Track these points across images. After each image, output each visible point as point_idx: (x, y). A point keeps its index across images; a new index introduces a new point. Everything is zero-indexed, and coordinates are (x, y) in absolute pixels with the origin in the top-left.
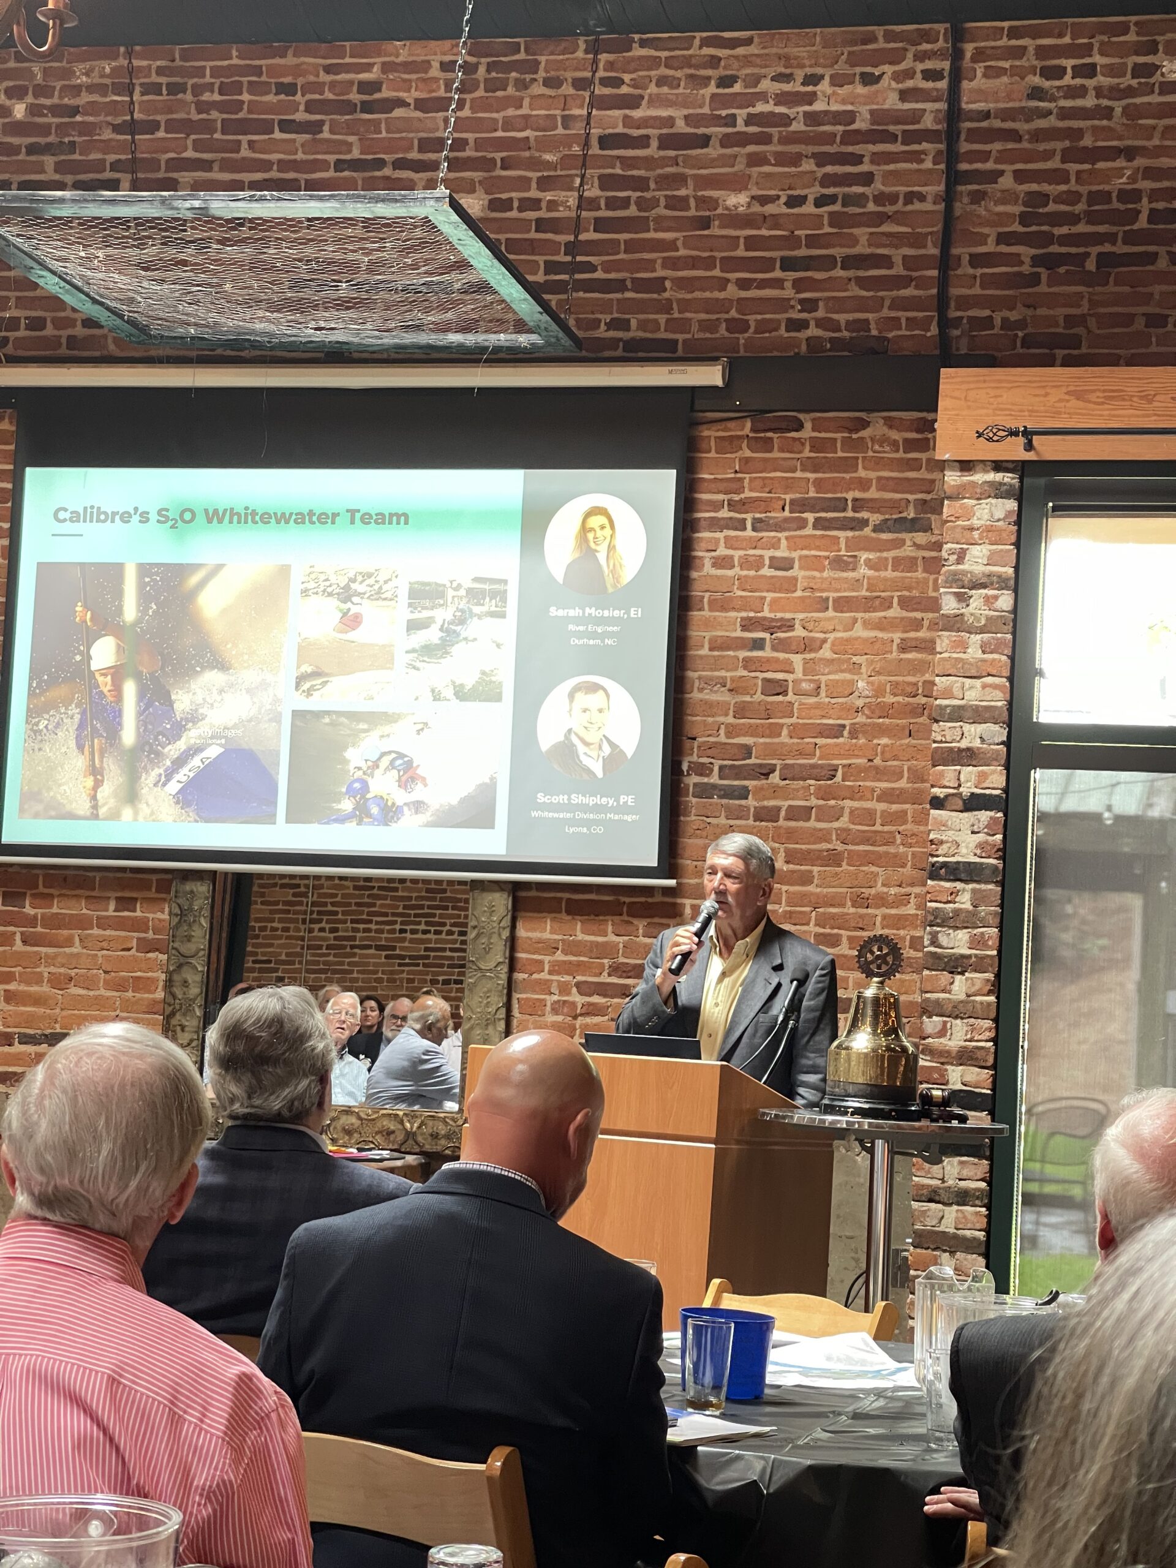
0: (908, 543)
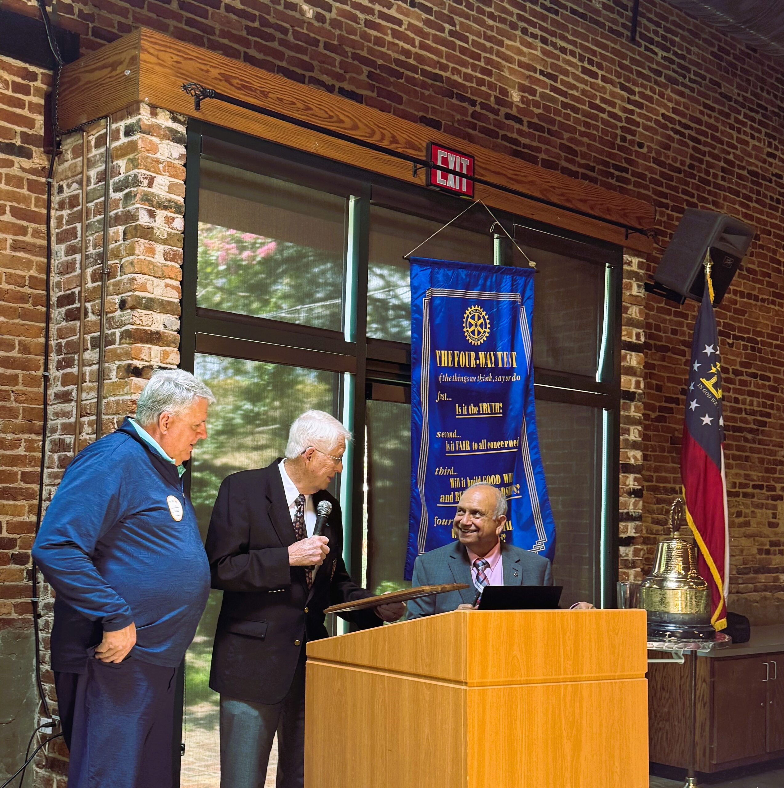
0: (16, 165)
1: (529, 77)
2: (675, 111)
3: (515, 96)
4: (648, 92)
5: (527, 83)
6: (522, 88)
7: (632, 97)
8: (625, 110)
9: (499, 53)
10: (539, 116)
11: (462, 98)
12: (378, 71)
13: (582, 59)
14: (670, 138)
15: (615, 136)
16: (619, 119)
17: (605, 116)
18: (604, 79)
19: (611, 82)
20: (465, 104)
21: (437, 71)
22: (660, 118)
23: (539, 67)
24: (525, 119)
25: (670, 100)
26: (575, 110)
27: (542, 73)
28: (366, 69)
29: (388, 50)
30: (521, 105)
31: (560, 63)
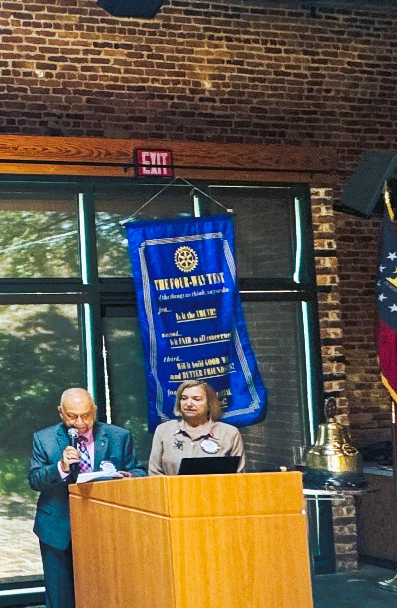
1: (218, 68)
2: (360, 57)
3: (207, 85)
4: (332, 50)
5: (216, 73)
6: (212, 77)
7: (316, 57)
8: (310, 69)
9: (190, 59)
10: (229, 93)
11: (161, 97)
12: (94, 97)
13: (265, 42)
14: (357, 78)
15: (302, 90)
16: (305, 76)
17: (291, 78)
18: (286, 51)
19: (294, 52)
20: (165, 100)
21: (140, 84)
22: (346, 66)
23: (225, 59)
24: (217, 98)
25: (355, 49)
26: (262, 80)
27: (229, 62)
28: (84, 98)
29: (100, 80)
30: (213, 89)
31: (245, 51)
